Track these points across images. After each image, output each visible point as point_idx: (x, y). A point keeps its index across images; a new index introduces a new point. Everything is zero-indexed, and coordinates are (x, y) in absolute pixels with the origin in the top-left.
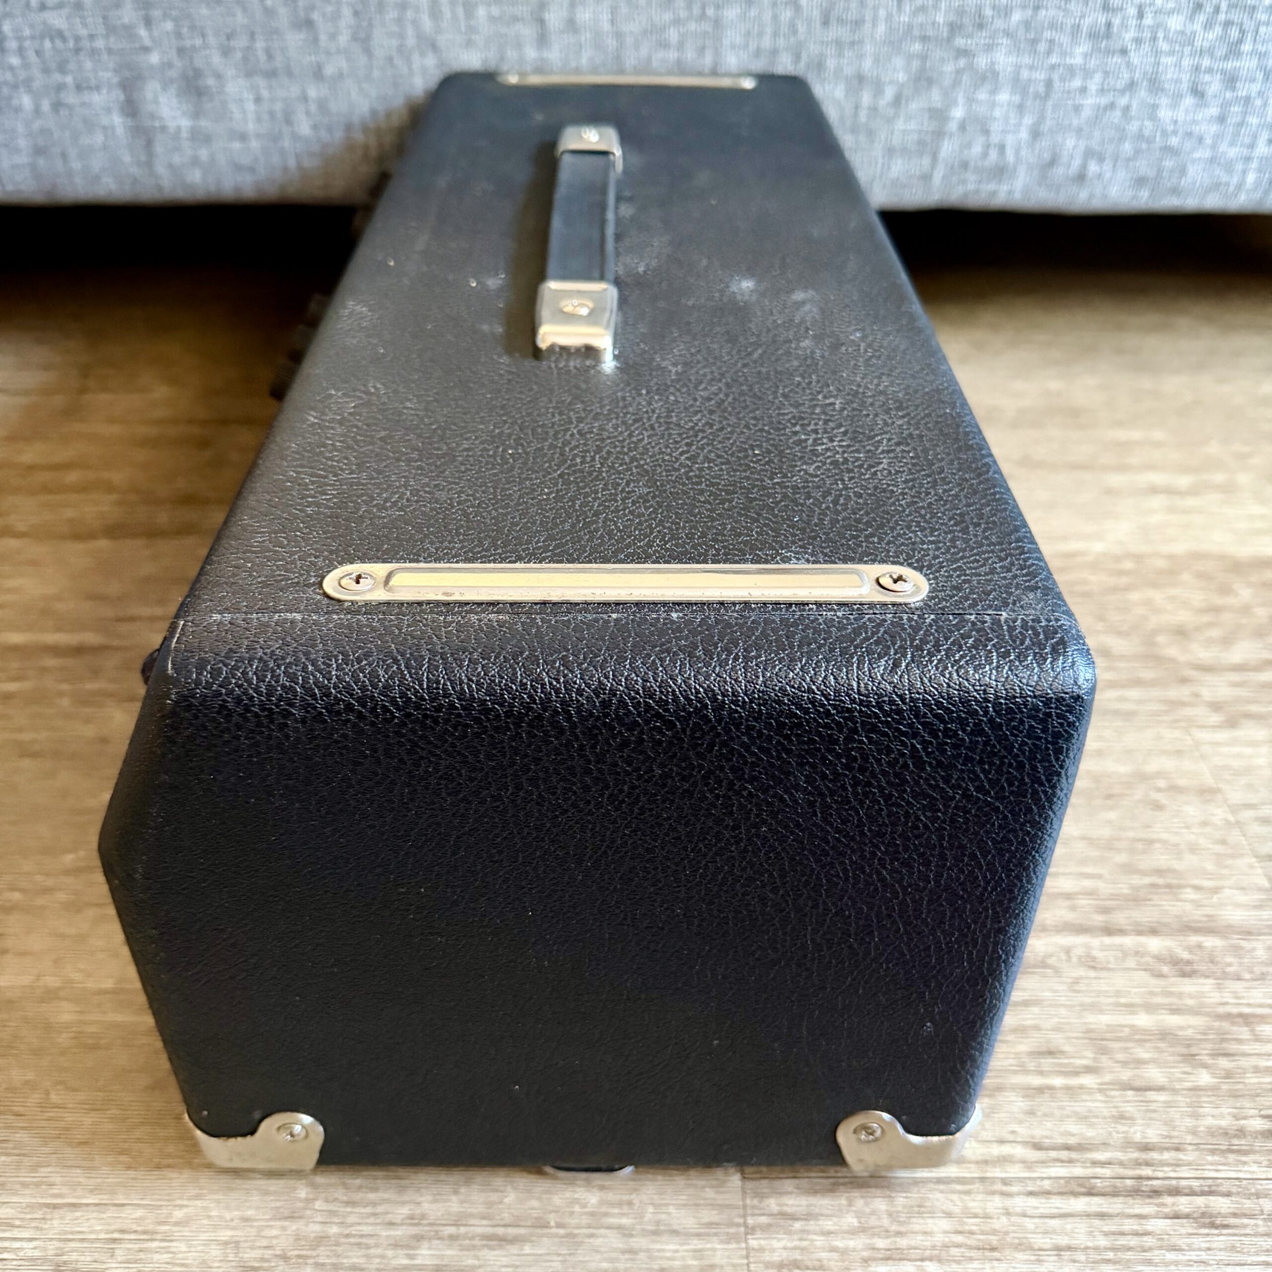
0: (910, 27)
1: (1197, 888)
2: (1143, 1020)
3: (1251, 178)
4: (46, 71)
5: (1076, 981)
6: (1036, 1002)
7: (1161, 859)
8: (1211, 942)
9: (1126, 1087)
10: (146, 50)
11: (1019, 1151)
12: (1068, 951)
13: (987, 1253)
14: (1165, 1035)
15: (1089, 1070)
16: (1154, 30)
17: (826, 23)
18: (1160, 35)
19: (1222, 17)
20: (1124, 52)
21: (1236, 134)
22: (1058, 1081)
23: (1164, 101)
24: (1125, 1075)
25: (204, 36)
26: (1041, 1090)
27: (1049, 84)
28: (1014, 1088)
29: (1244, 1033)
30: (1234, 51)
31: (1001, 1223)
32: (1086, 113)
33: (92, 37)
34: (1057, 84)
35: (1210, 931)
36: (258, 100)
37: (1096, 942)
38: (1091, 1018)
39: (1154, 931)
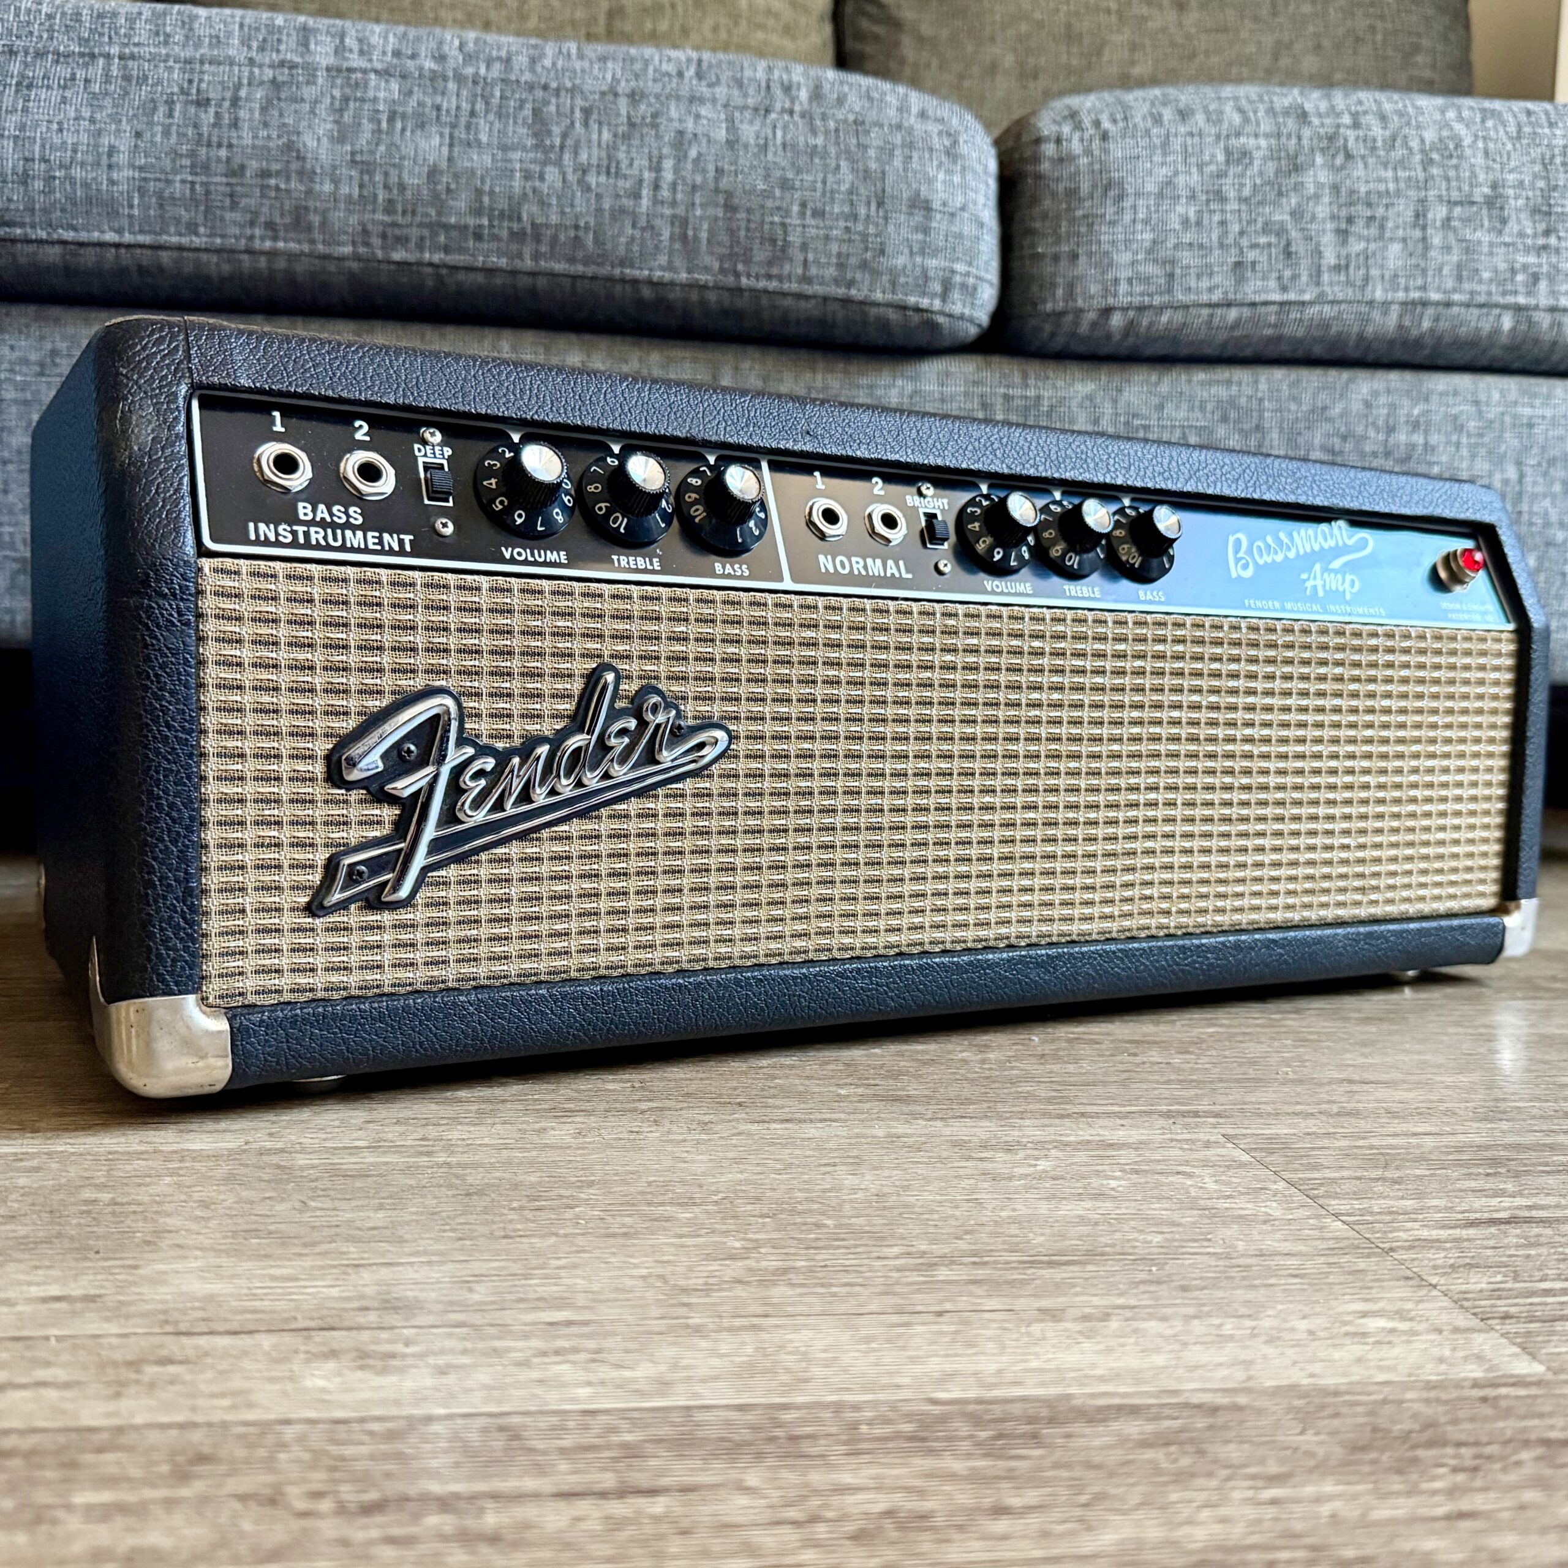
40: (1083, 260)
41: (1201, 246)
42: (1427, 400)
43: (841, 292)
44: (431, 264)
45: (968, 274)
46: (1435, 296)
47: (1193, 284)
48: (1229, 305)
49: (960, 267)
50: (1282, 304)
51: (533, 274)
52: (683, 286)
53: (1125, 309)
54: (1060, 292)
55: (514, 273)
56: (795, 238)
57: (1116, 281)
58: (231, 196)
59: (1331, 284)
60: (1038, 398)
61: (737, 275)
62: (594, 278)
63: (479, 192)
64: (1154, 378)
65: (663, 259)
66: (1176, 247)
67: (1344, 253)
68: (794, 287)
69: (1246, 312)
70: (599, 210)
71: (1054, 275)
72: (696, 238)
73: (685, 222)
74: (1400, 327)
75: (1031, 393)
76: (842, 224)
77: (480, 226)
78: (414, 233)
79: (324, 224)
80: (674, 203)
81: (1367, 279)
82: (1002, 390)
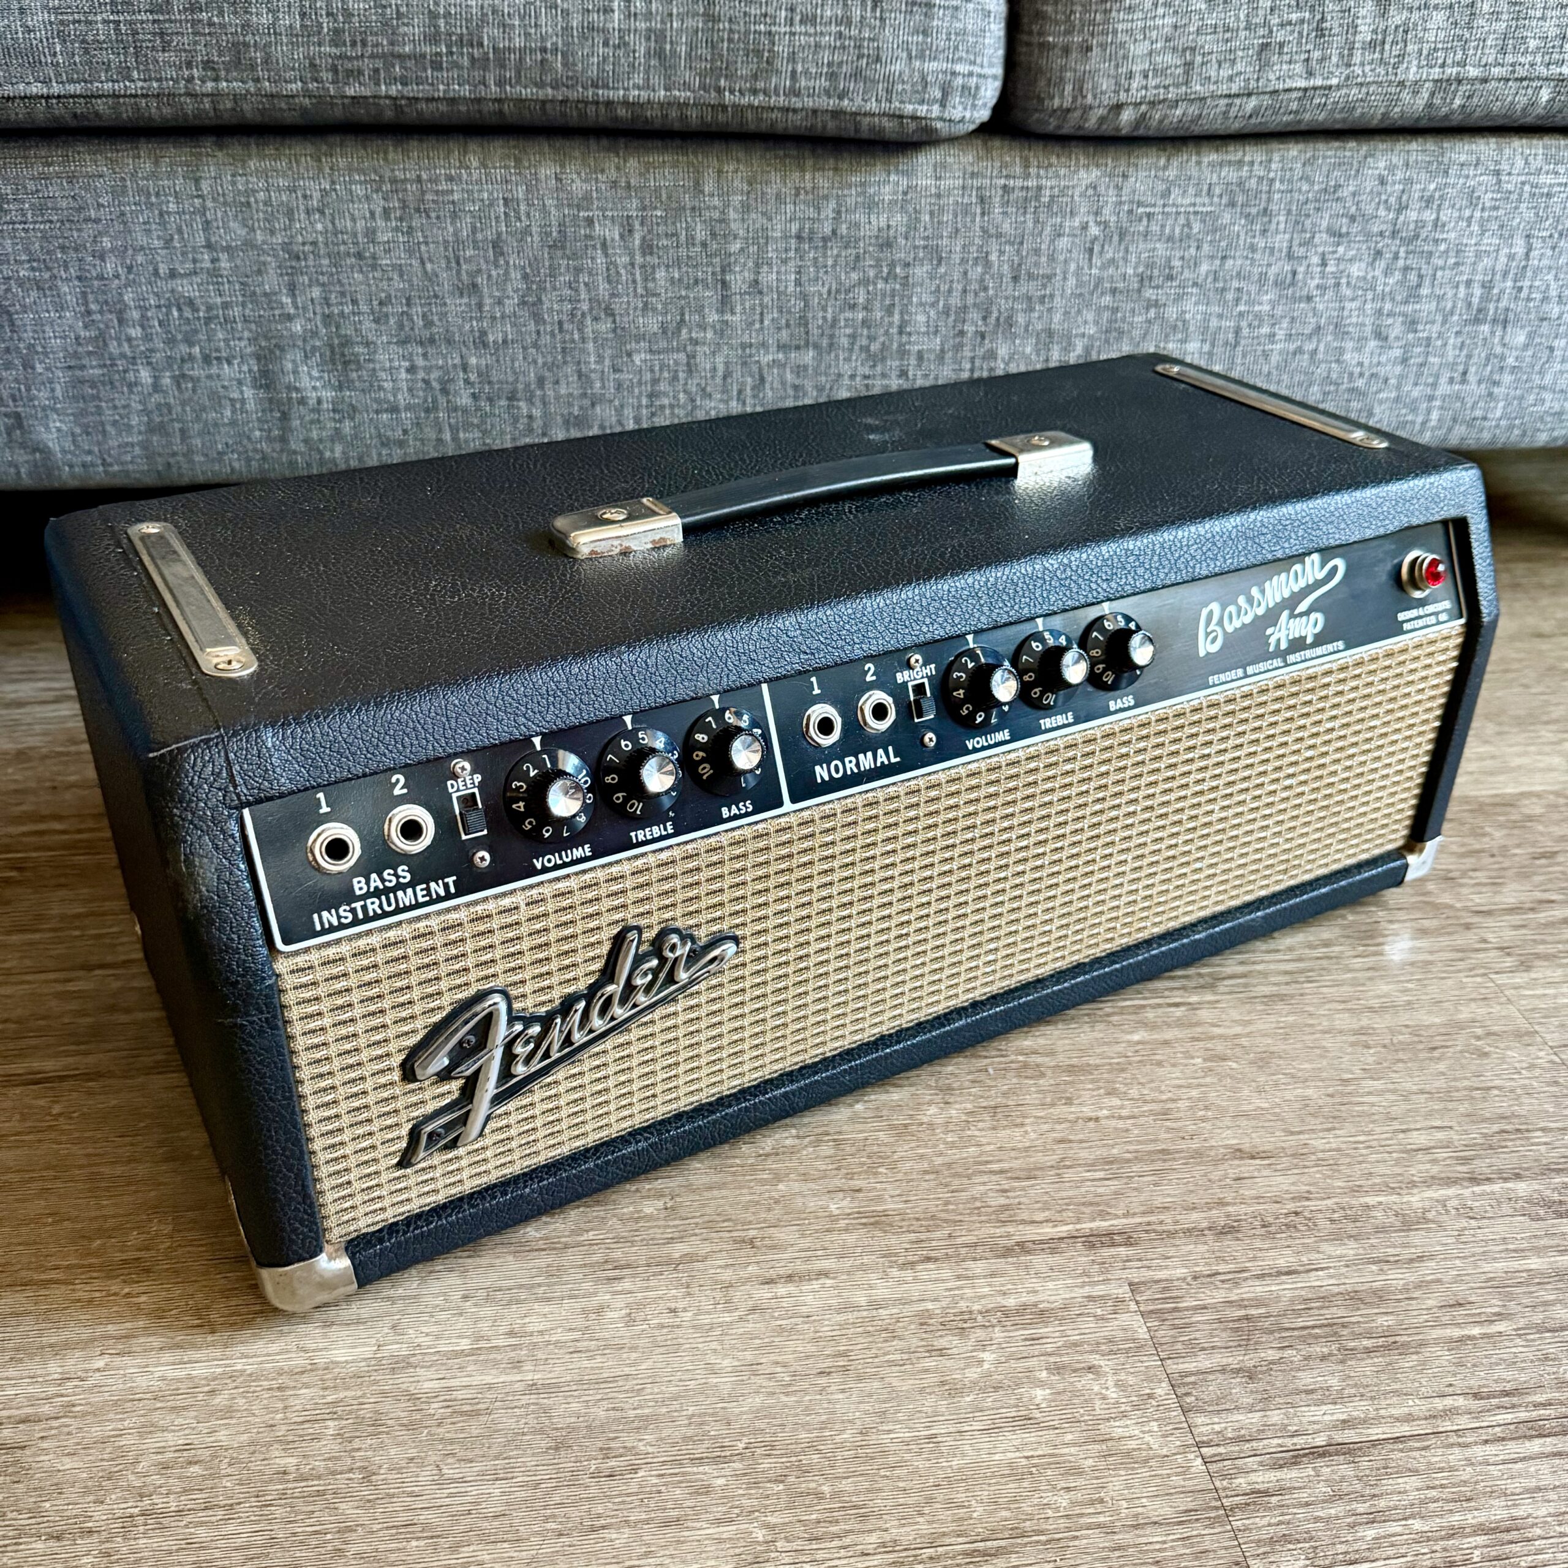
0: (1099, 281)
1: (1543, 1130)
2: (1535, 1263)
3: (1435, 416)
4: (171, 342)
5: (1461, 1232)
6: (1431, 1257)
7: (1499, 1105)
9: (1541, 1329)
10: (289, 318)
11: (1460, 1401)
12: (1443, 1203)
13: (1465, 1504)
14: (1562, 1276)
15: (1500, 1316)
16: (1338, 276)
17: (1015, 279)
18: (1344, 281)
19: (1401, 263)
20: (1309, 299)
21: (1419, 375)
22: (1476, 1331)
23: (1349, 345)
24: (1538, 1318)
25: (354, 302)
26: (1462, 1340)
27: (1237, 331)
28: (1437, 1341)
30: (1413, 295)
31: (1467, 1473)
32: (1275, 359)
33: (226, 306)
34: (1245, 332)
36: (411, 370)
37: (1467, 1192)
38: (1487, 1267)
39: (1518, 1177)
40: (1096, 51)
41: (1227, 30)
42: (1446, 172)
43: (832, 103)
44: (388, 97)
45: (971, 74)
46: (1473, 72)
47: (1213, 74)
48: (1249, 95)
49: (959, 68)
50: (1306, 90)
51: (499, 101)
52: (661, 105)
53: (1137, 105)
54: (1069, 88)
55: (479, 100)
56: (782, 48)
57: (1130, 76)
58: (162, 34)
59: (1362, 64)
60: (1040, 188)
61: (719, 90)
62: (564, 102)
63: (433, 16)
64: (1162, 162)
65: (638, 79)
66: (1198, 32)
67: (1382, 26)
68: (782, 101)
69: (1267, 100)
70: (567, 29)
71: (1063, 69)
72: (673, 52)
73: (661, 36)
74: (1429, 105)
75: (1031, 183)
76: (834, 28)
77: (437, 54)
78: (367, 65)
79: (266, 61)
80: (649, 16)
81: (1401, 56)
82: (1003, 181)
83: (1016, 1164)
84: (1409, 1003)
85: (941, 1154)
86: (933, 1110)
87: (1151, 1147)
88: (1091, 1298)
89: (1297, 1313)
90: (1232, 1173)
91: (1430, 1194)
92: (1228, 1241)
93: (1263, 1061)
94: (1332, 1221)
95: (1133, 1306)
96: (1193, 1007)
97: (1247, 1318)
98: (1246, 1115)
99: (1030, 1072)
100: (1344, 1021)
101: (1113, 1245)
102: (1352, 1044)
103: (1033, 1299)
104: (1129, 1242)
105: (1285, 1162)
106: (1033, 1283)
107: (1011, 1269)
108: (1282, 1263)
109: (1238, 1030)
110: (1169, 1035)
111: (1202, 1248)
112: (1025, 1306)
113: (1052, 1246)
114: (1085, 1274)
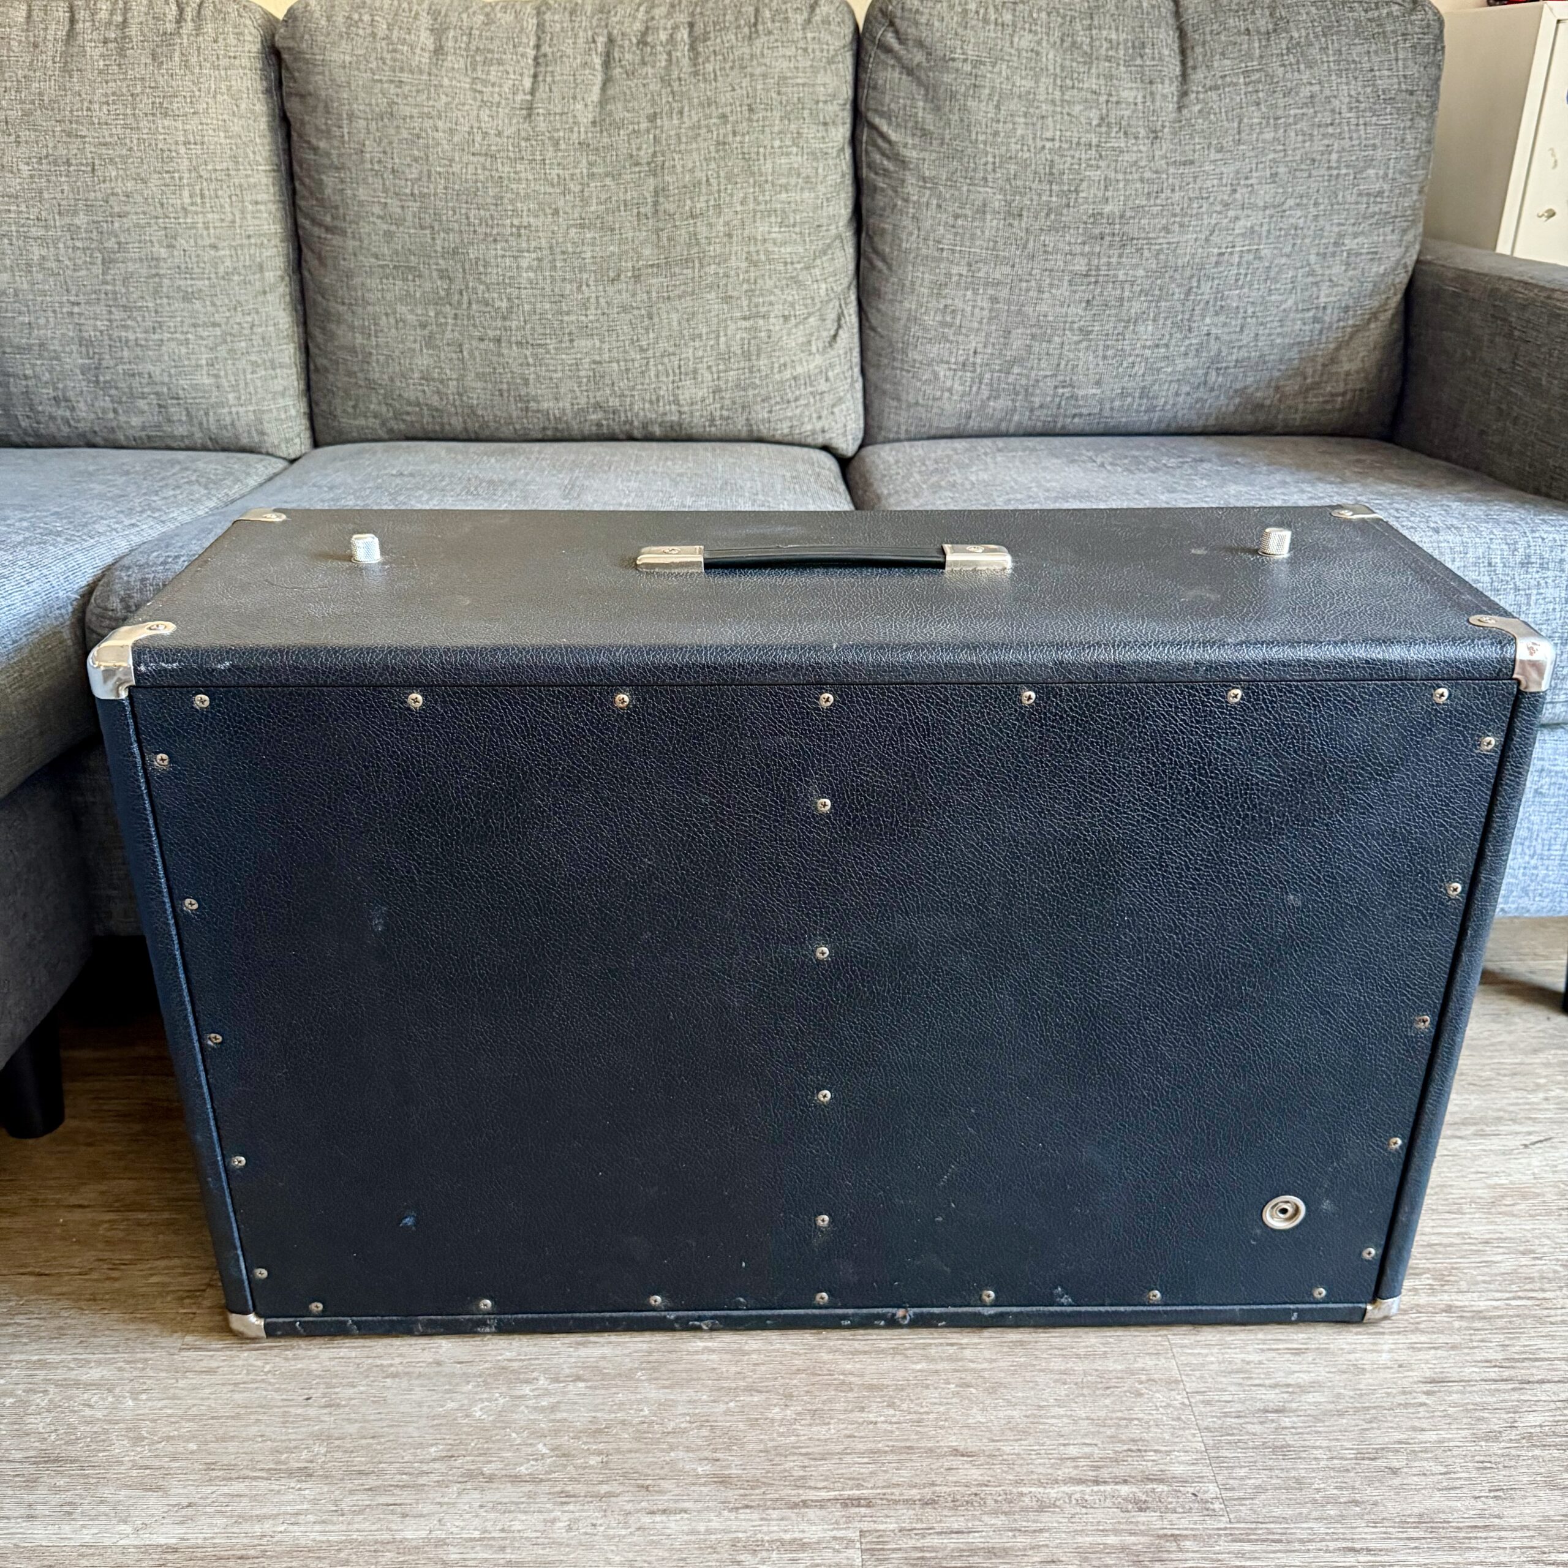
1: (1155, 1451)
2: (1112, 1540)
5: (1073, 1516)
6: (1048, 1530)
7: (1135, 1431)
8: (1160, 1488)
12: (1070, 1495)
14: (1124, 1549)
29: (1172, 1546)
35: (1161, 1481)
37: (1088, 1490)
38: (1080, 1539)
39: (1125, 1482)
83: (816, 1450)
84: (1105, 1353)
85: (773, 1440)
86: (777, 1410)
87: (903, 1444)
88: (835, 1538)
89: (953, 1558)
90: (947, 1465)
91: (1065, 1489)
92: (928, 1509)
93: (993, 1390)
94: (996, 1501)
95: (858, 1545)
96: (962, 1347)
97: (922, 1558)
98: (968, 1427)
99: (845, 1388)
100: (1057, 1364)
101: (859, 1506)
102: (1056, 1381)
103: (801, 1535)
104: (868, 1506)
105: (982, 1459)
106: (804, 1526)
107: (794, 1517)
108: (956, 1526)
109: (986, 1365)
110: (940, 1366)
111: (911, 1512)
112: (795, 1540)
113: (821, 1504)
114: (837, 1523)
